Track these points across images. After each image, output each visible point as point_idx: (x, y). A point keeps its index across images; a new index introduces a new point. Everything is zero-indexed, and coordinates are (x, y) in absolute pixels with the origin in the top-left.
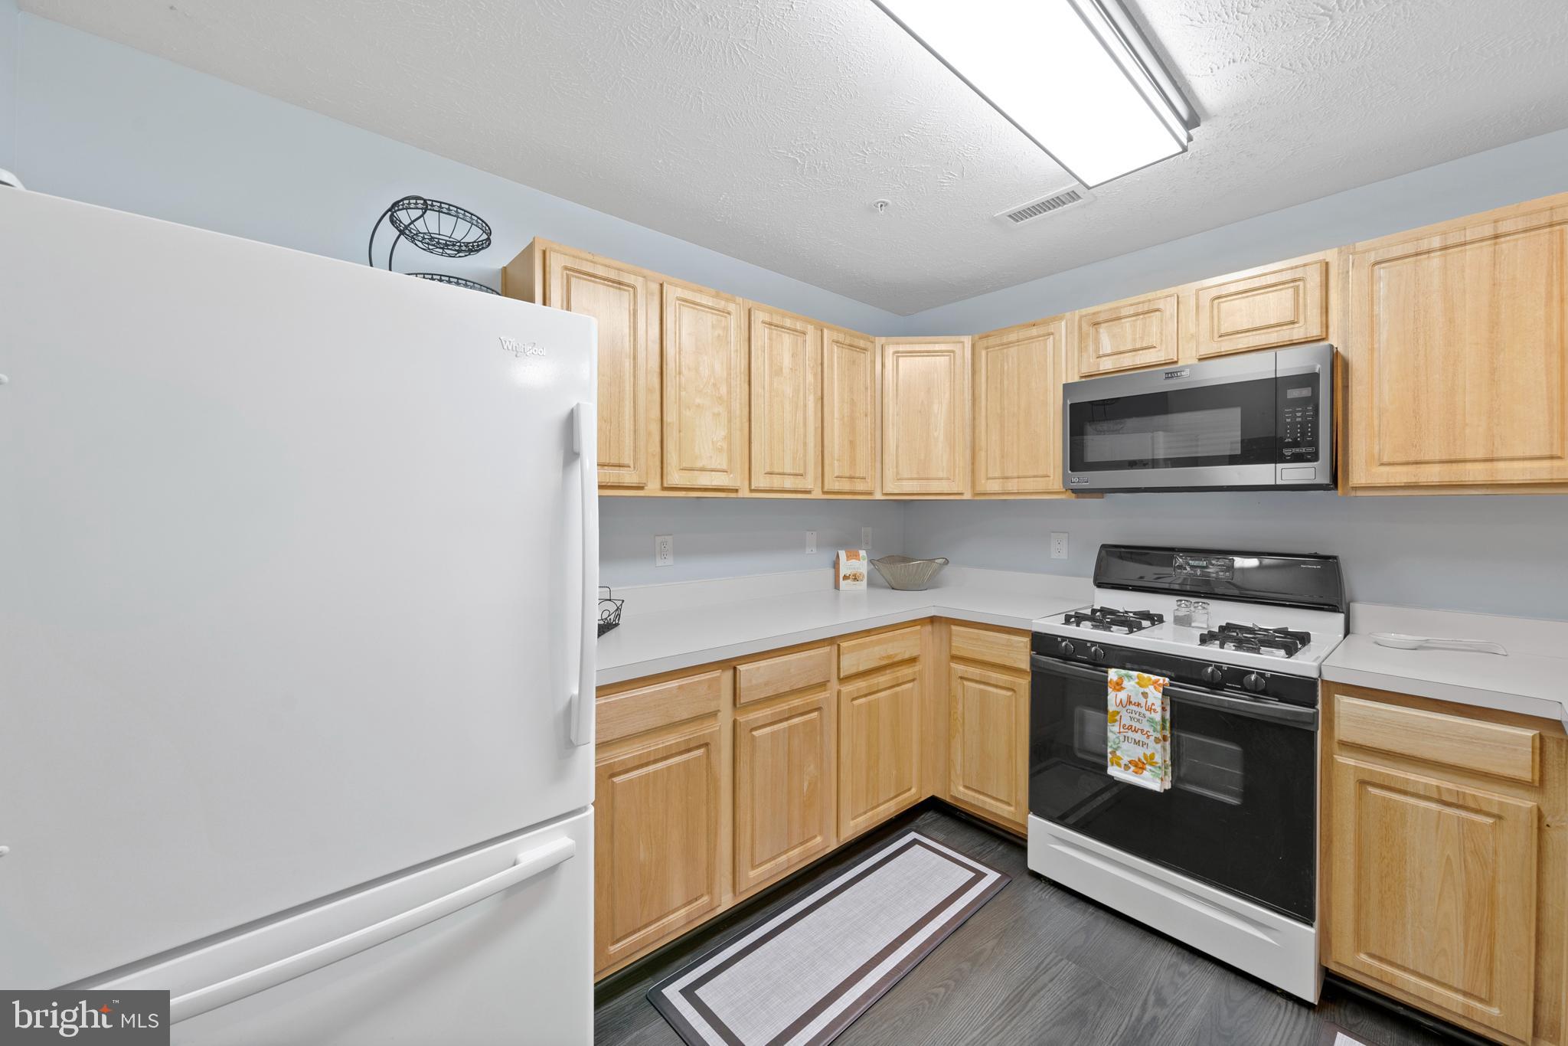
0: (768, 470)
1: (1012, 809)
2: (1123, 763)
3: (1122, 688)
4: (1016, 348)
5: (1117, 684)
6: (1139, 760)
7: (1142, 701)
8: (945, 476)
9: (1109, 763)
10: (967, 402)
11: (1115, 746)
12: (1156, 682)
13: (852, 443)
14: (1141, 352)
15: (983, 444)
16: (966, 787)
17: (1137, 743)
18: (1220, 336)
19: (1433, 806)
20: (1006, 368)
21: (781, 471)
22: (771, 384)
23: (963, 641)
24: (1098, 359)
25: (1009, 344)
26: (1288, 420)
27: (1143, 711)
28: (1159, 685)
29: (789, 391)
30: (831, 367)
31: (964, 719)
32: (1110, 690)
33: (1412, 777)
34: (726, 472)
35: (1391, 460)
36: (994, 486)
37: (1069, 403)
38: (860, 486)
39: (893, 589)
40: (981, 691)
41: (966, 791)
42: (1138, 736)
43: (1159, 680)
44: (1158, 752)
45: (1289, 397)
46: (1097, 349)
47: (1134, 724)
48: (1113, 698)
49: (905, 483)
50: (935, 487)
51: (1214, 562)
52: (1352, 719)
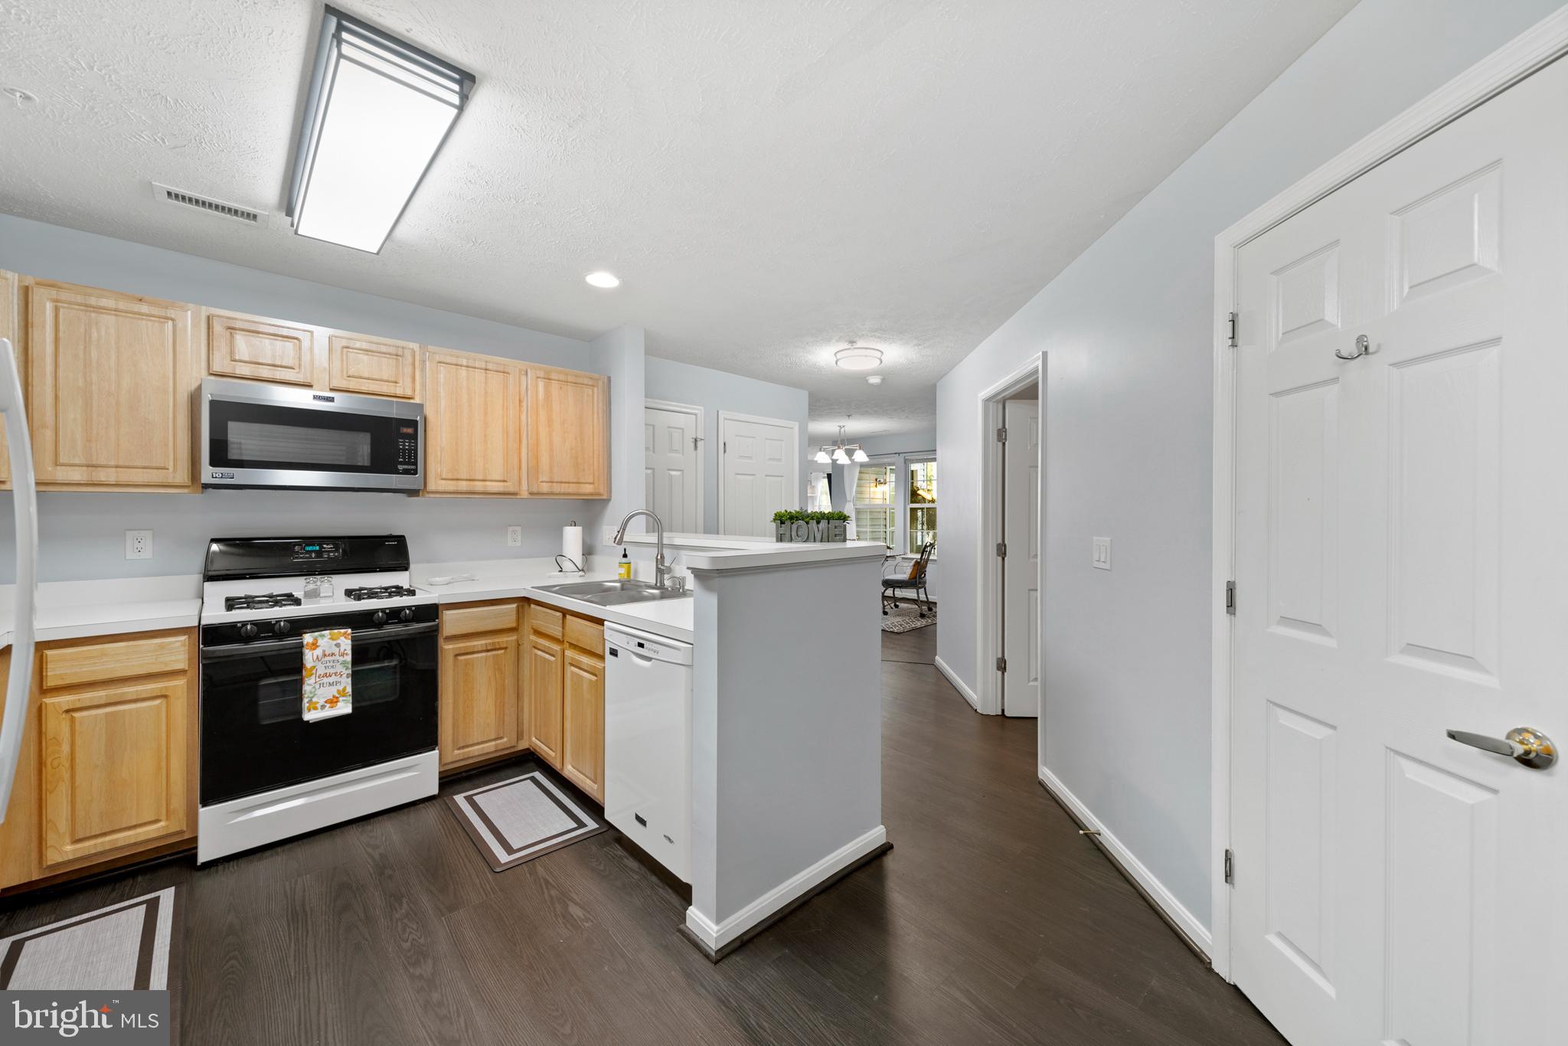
1: (162, 824)
2: (319, 706)
3: (317, 648)
5: (313, 644)
6: (334, 697)
7: (336, 650)
9: (305, 711)
11: (311, 696)
12: (345, 633)
14: (280, 369)
15: (49, 419)
16: (77, 841)
17: (330, 684)
18: (348, 377)
19: (483, 655)
20: (95, 335)
24: (233, 363)
26: (401, 447)
27: (337, 657)
28: (348, 635)
31: (73, 760)
32: (306, 652)
33: (476, 643)
35: (447, 477)
36: (73, 475)
37: (210, 398)
40: (107, 714)
41: (78, 846)
42: (331, 680)
43: (347, 632)
45: (401, 432)
46: (232, 352)
47: (328, 671)
48: (309, 658)
51: (325, 546)
52: (451, 622)
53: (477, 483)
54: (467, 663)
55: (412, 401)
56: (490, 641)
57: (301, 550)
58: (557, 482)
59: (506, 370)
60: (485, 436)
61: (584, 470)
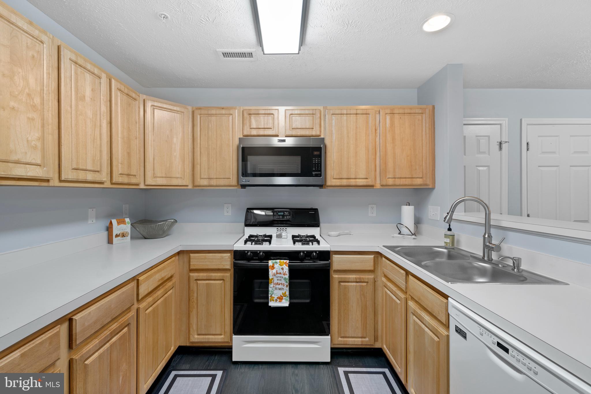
0: (75, 166)
1: (223, 336)
2: (275, 299)
3: (274, 268)
4: (215, 117)
5: (272, 266)
6: (281, 296)
8: (180, 176)
9: (270, 301)
10: (190, 140)
11: (272, 293)
12: (286, 263)
13: (129, 154)
14: (266, 130)
15: (199, 161)
16: (199, 335)
17: (280, 289)
18: (292, 129)
19: (354, 284)
20: (210, 126)
21: (84, 168)
22: (77, 106)
23: (196, 261)
24: (251, 130)
25: (211, 115)
26: (314, 162)
27: (282, 275)
28: (287, 264)
29: (90, 114)
30: (116, 104)
31: (197, 300)
32: (270, 270)
33: (351, 276)
34: (40, 166)
35: (337, 177)
36: (205, 182)
37: (241, 146)
38: (134, 180)
39: (145, 238)
40: (207, 284)
41: (199, 337)
42: (280, 286)
43: (287, 262)
44: (287, 291)
45: (314, 154)
46: (250, 125)
47: (279, 282)
48: (271, 272)
49: (158, 179)
50: (175, 182)
51: (285, 213)
52: (337, 262)
53: (352, 180)
54: (345, 287)
55: (319, 137)
56: (358, 276)
57: (277, 214)
58: (398, 178)
59: (367, 112)
60: (356, 153)
61: (416, 169)
